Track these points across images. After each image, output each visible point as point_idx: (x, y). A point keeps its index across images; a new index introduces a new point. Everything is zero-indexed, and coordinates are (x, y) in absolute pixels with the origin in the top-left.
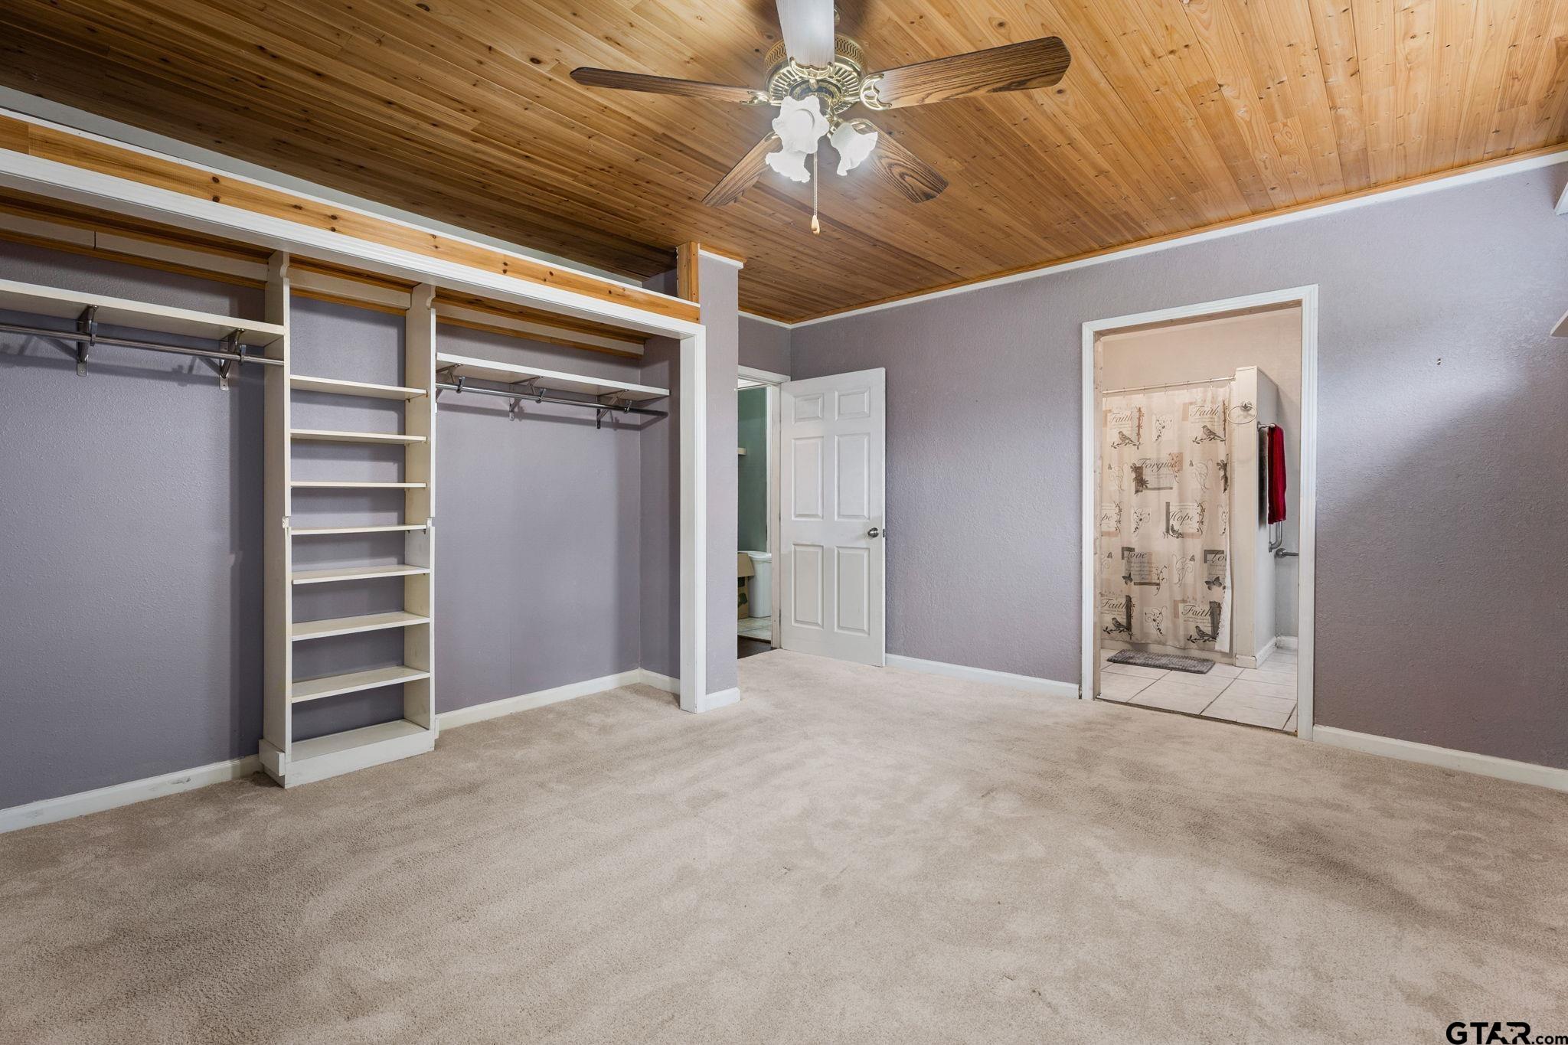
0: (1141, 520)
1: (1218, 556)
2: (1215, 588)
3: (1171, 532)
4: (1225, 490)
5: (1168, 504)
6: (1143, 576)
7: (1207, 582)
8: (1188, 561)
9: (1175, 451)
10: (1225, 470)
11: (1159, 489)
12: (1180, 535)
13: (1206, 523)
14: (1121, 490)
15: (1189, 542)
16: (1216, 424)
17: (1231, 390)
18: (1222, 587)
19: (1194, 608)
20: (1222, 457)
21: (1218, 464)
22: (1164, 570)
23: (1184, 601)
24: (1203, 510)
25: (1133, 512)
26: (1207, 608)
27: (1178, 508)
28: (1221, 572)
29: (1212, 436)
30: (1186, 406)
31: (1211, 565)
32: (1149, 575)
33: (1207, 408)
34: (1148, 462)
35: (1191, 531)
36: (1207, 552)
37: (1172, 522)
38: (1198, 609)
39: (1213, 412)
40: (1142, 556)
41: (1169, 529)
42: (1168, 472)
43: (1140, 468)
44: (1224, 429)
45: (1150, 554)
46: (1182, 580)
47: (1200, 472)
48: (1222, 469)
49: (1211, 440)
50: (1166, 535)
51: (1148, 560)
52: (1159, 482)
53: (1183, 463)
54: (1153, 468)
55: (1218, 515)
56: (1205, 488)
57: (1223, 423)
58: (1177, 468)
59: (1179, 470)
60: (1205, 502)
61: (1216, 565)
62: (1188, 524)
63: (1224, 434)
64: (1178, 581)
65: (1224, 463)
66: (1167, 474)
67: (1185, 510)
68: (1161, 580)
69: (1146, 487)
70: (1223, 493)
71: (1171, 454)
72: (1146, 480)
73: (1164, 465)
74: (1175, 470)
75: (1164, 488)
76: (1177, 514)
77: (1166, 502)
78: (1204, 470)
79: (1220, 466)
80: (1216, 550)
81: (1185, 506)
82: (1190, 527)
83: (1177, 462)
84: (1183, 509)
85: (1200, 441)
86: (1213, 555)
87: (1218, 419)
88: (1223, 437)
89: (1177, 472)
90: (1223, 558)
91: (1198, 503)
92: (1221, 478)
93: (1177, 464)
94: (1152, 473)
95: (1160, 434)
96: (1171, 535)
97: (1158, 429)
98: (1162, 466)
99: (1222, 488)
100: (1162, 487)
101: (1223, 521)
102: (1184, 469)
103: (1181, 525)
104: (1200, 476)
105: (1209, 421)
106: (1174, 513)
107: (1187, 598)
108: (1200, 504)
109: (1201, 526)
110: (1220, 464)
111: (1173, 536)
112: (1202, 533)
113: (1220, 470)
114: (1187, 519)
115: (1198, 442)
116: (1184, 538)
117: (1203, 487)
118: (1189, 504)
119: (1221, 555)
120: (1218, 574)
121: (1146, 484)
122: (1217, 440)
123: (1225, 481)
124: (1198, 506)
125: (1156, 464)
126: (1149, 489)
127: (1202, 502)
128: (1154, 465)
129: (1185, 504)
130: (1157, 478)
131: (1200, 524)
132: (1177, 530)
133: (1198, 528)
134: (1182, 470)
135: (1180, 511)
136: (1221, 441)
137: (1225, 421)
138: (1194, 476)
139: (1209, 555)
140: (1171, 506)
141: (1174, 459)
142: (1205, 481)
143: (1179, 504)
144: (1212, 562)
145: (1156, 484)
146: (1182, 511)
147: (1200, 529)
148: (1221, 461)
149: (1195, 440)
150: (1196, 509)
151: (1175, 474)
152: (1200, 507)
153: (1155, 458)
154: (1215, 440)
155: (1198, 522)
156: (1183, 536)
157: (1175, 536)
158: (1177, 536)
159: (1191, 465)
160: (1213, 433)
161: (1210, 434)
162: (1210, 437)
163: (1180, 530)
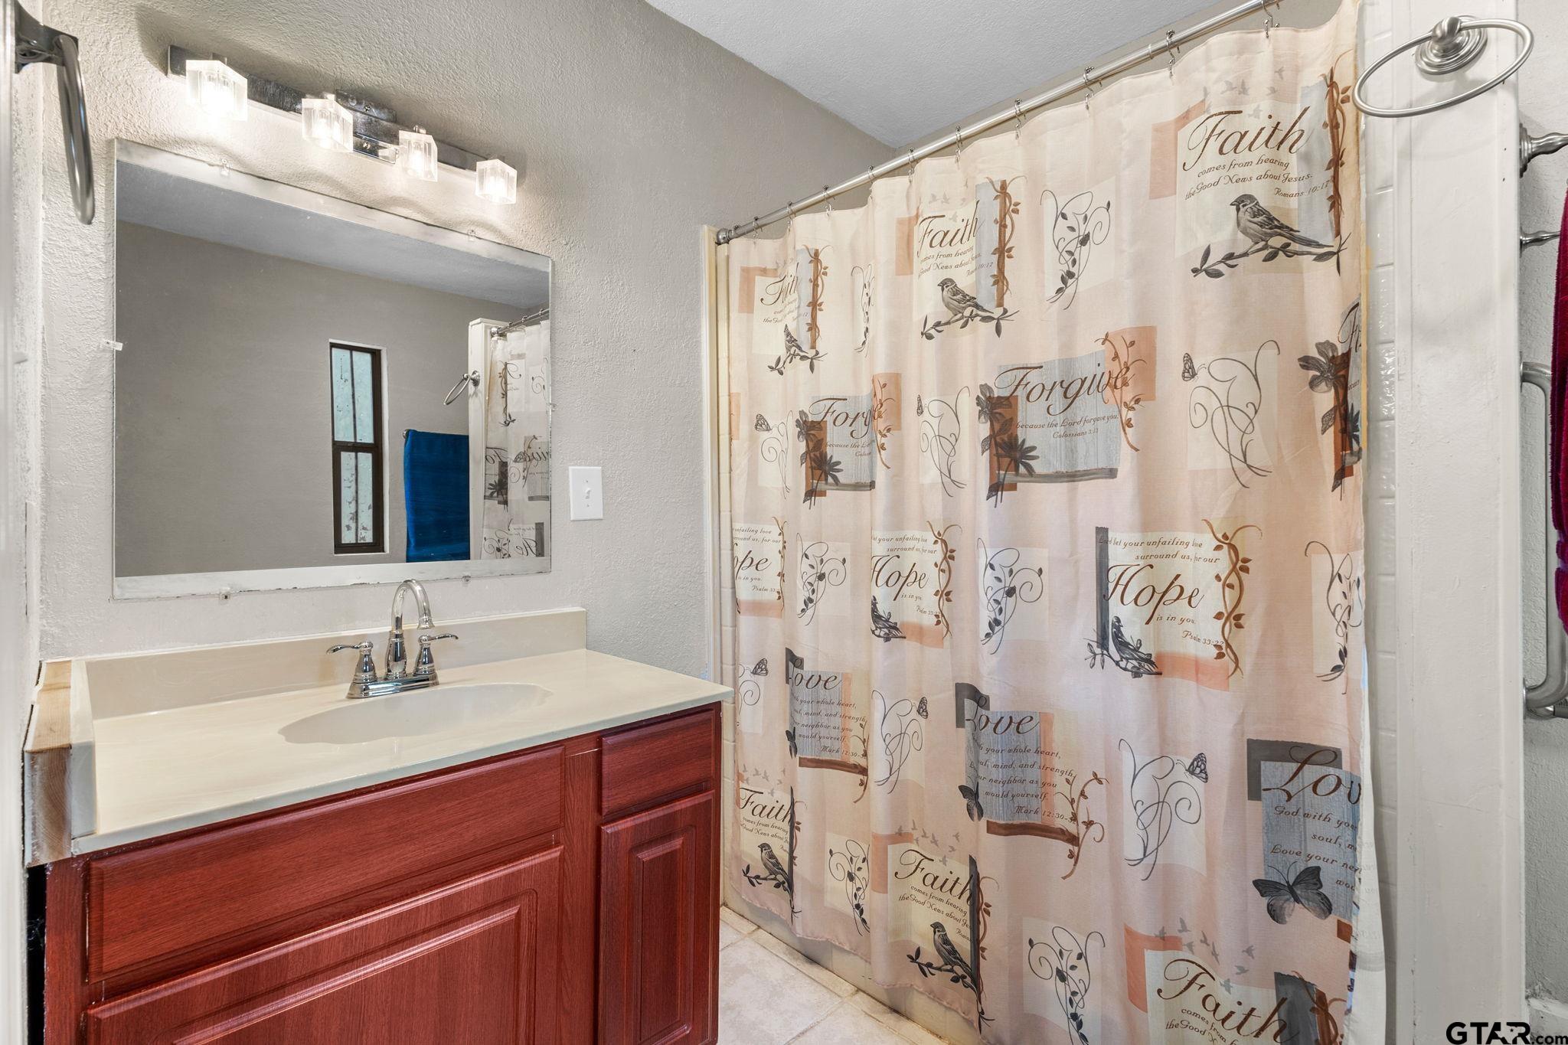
0: (1010, 592)
1: (1311, 773)
2: (1300, 916)
3: (1114, 649)
4: (1342, 473)
5: (1102, 534)
6: (1022, 801)
7: (1262, 886)
10: (1342, 385)
11: (1072, 477)
12: (1148, 665)
13: (1253, 623)
14: (950, 481)
15: (1185, 693)
16: (1293, 187)
18: (1331, 922)
20: (1326, 331)
21: (1306, 362)
22: (1093, 789)
23: (1165, 941)
24: (1240, 566)
25: (982, 562)
26: (1262, 999)
27: (1139, 551)
28: (1327, 850)
29: (1277, 242)
30: (1165, 138)
31: (1281, 811)
32: (1044, 796)
33: (1253, 121)
34: (1033, 378)
35: (1192, 649)
36: (1261, 751)
37: (1115, 609)
38: (1224, 997)
39: (1279, 137)
40: (1016, 724)
41: (1108, 635)
42: (1102, 410)
43: (1009, 402)
44: (1335, 201)
45: (1046, 719)
46: (1157, 849)
47: (1224, 403)
48: (1324, 384)
49: (1271, 257)
50: (1098, 657)
51: (1037, 741)
52: (1072, 452)
53: (1158, 368)
54: (1049, 402)
55: (1313, 590)
56: (1249, 467)
57: (1331, 172)
58: (1128, 394)
59: (1137, 401)
60: (1251, 532)
61: (1306, 815)
62: (1178, 620)
63: (1331, 223)
64: (1143, 849)
65: (1333, 356)
66: (1097, 419)
67: (1165, 560)
68: (1083, 827)
69: (1028, 471)
70: (1334, 488)
71: (1106, 339)
72: (1027, 445)
73: (1087, 385)
74: (1121, 402)
75: (1088, 475)
76: (1134, 575)
77: (1097, 528)
78: (1243, 393)
79: (1318, 369)
80: (1309, 744)
81: (1164, 543)
82: (1187, 633)
83: (1128, 369)
84: (1156, 557)
85: (1222, 267)
86: (1295, 766)
87: (1306, 158)
88: (1328, 239)
89: (1135, 406)
90: (1342, 787)
91: (1217, 535)
92: (1319, 425)
93: (1129, 375)
94: (1047, 418)
95: (1072, 270)
96: (1115, 659)
97: (1066, 249)
98: (1081, 388)
99: (1330, 469)
100: (1083, 469)
101: (1334, 614)
102: (1158, 394)
103: (1147, 623)
104: (1219, 416)
105: (1266, 176)
106: (1123, 573)
107: (1180, 931)
108: (1225, 536)
109: (1230, 633)
110: (1317, 360)
111: (1117, 663)
112: (1237, 666)
113: (1316, 389)
114: (1178, 598)
115: (1217, 270)
116: (1161, 678)
117: (1238, 465)
118: (1182, 536)
119: (1331, 770)
120: (1318, 858)
121: (1027, 461)
122: (1302, 254)
123: (1340, 435)
124: (1218, 548)
125: (1062, 382)
126: (1037, 479)
127: (1237, 531)
128: (1052, 389)
129: (1168, 536)
130: (1066, 436)
131: (1228, 625)
132: (1131, 643)
133: (1220, 640)
134: (1154, 400)
135: (1142, 563)
136: (1320, 258)
137: (1336, 162)
138: (1199, 417)
139: (1273, 763)
140: (1113, 541)
141: (1116, 357)
142: (1246, 438)
143: (1136, 537)
144: (1290, 797)
145: (1061, 458)
146: (1151, 566)
147: (1228, 646)
148: (1321, 347)
149: (1201, 267)
150: (1211, 561)
151: (1121, 418)
152: (1227, 553)
153: (1057, 361)
154: (1290, 255)
155: (1219, 616)
156: (1154, 670)
157: (1129, 666)
158: (1135, 667)
159: (1186, 375)
160: (1282, 227)
161: (1269, 231)
162: (1266, 244)
163: (1141, 645)
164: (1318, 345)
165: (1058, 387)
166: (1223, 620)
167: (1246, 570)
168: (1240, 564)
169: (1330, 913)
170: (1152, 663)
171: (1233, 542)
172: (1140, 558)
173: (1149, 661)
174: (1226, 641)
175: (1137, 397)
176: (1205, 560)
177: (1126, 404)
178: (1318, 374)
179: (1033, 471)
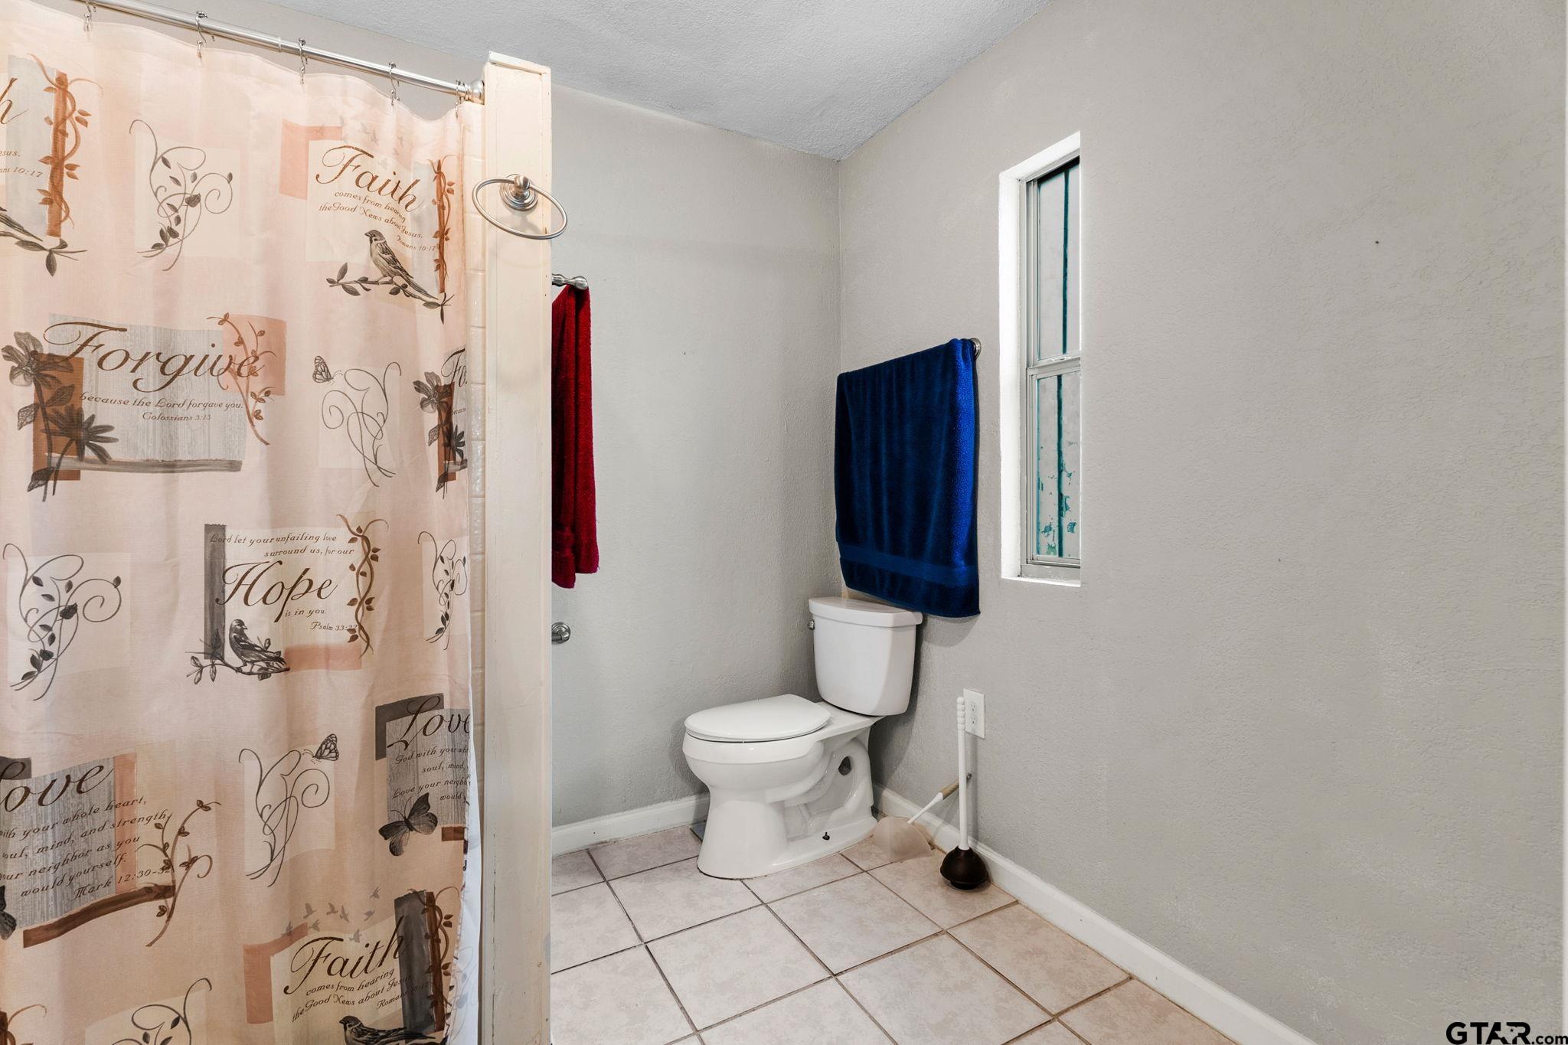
0: (68, 613)
1: (422, 719)
3: (229, 654)
4: (445, 477)
5: (215, 535)
6: (85, 880)
7: (385, 832)
8: (308, 761)
9: (252, 306)
10: (446, 412)
11: (170, 467)
13: (382, 604)
15: (314, 682)
16: (409, 238)
17: (464, 130)
19: (333, 948)
20: (433, 363)
21: (418, 386)
23: (291, 935)
24: (372, 556)
25: (18, 576)
26: (385, 930)
27: (269, 547)
30: (297, 139)
31: (400, 760)
32: (121, 859)
33: (382, 171)
34: (110, 341)
35: (322, 638)
36: (385, 714)
37: (234, 611)
38: (352, 950)
40: (78, 783)
41: (222, 642)
42: (217, 396)
43: (67, 364)
44: (441, 264)
45: (125, 763)
46: (284, 847)
47: (359, 410)
48: (430, 406)
49: (395, 292)
50: (207, 671)
51: (110, 793)
52: (171, 438)
53: (288, 364)
54: (138, 374)
55: (424, 570)
56: (379, 468)
57: (437, 240)
58: (257, 385)
59: (267, 394)
60: (380, 525)
61: (418, 756)
62: (306, 613)
63: (437, 281)
64: (270, 853)
65: (437, 385)
66: (210, 405)
67: (293, 555)
68: (180, 871)
69: (99, 456)
70: (438, 489)
71: (225, 319)
72: (97, 423)
73: (193, 364)
74: (247, 392)
75: (194, 466)
76: (262, 573)
77: (206, 525)
78: (374, 404)
79: (427, 395)
80: (421, 697)
81: (293, 539)
82: (316, 624)
83: (257, 358)
84: (285, 552)
85: (358, 287)
86: (411, 718)
87: (418, 220)
88: (434, 291)
89: (265, 398)
90: (444, 723)
91: (352, 529)
92: (427, 438)
93: (258, 364)
94: (132, 393)
95: (176, 228)
96: (235, 666)
97: (168, 201)
98: (184, 366)
99: (435, 475)
100: (187, 459)
101: (437, 589)
102: (288, 388)
103: (277, 621)
104: (354, 420)
105: (391, 221)
106: (248, 572)
107: (305, 917)
108: (359, 530)
109: (363, 615)
110: (426, 386)
111: (238, 670)
112: (368, 645)
113: (425, 409)
114: (306, 592)
115: (353, 288)
116: (290, 674)
117: (371, 466)
118: (310, 531)
119: (436, 712)
120: (427, 786)
121: (98, 444)
122: (415, 297)
123: (443, 448)
124: (353, 540)
125: (158, 355)
126: (115, 467)
127: (369, 525)
128: (142, 360)
129: (296, 532)
130: (163, 418)
131: (361, 608)
132: (259, 645)
133: (354, 624)
134: (283, 395)
135: (272, 560)
136: (428, 304)
137: (442, 234)
138: (334, 419)
139: (394, 721)
140: (233, 539)
141: (240, 342)
142: (377, 443)
143: (266, 533)
144: (407, 745)
145: (154, 444)
146: (281, 563)
147: (361, 628)
148: (430, 376)
149: (338, 281)
150: (345, 552)
151: (247, 407)
152: (361, 544)
153: (151, 330)
154: (409, 295)
155: (352, 602)
156: (283, 667)
157: (255, 669)
158: (262, 668)
159: (317, 376)
160: (402, 269)
161: (393, 269)
162: (392, 280)
163: (270, 644)
164: (426, 374)
165: (152, 360)
166: (356, 606)
167: (375, 558)
168: (371, 553)
169: (436, 826)
170: (280, 660)
171: (365, 535)
172: (269, 555)
173: (278, 659)
174: (359, 624)
175: (267, 390)
176: (340, 552)
177: (253, 395)
178: (426, 397)
179: (108, 456)
